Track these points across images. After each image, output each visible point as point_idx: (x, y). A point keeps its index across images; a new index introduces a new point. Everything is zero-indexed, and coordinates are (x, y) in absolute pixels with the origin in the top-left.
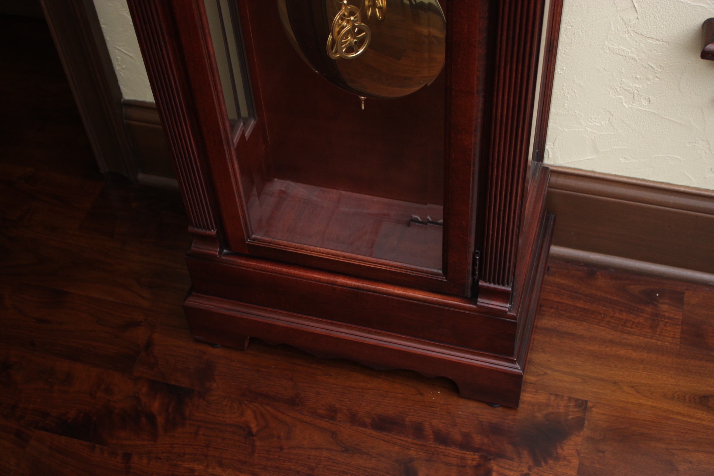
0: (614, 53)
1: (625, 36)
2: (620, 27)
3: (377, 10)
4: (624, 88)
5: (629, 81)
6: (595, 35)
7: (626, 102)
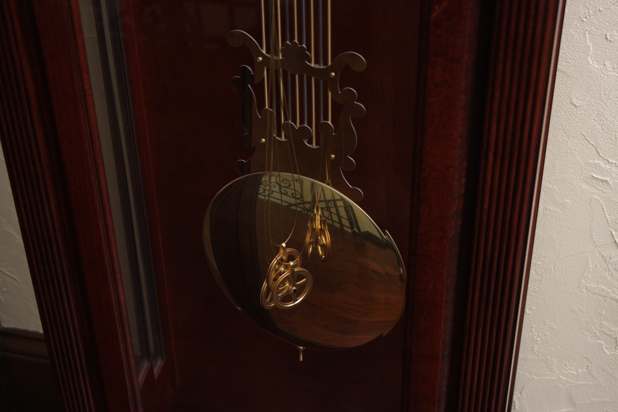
0: (592, 292)
1: (604, 274)
2: (599, 264)
3: (319, 247)
4: (605, 332)
5: (610, 325)
6: (569, 272)
7: (607, 348)
